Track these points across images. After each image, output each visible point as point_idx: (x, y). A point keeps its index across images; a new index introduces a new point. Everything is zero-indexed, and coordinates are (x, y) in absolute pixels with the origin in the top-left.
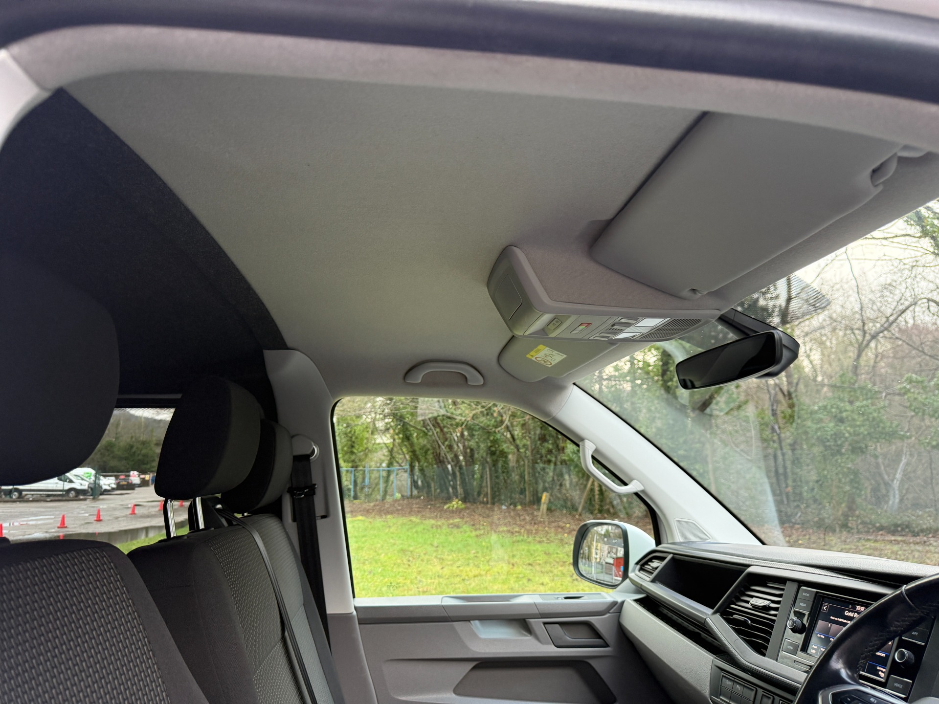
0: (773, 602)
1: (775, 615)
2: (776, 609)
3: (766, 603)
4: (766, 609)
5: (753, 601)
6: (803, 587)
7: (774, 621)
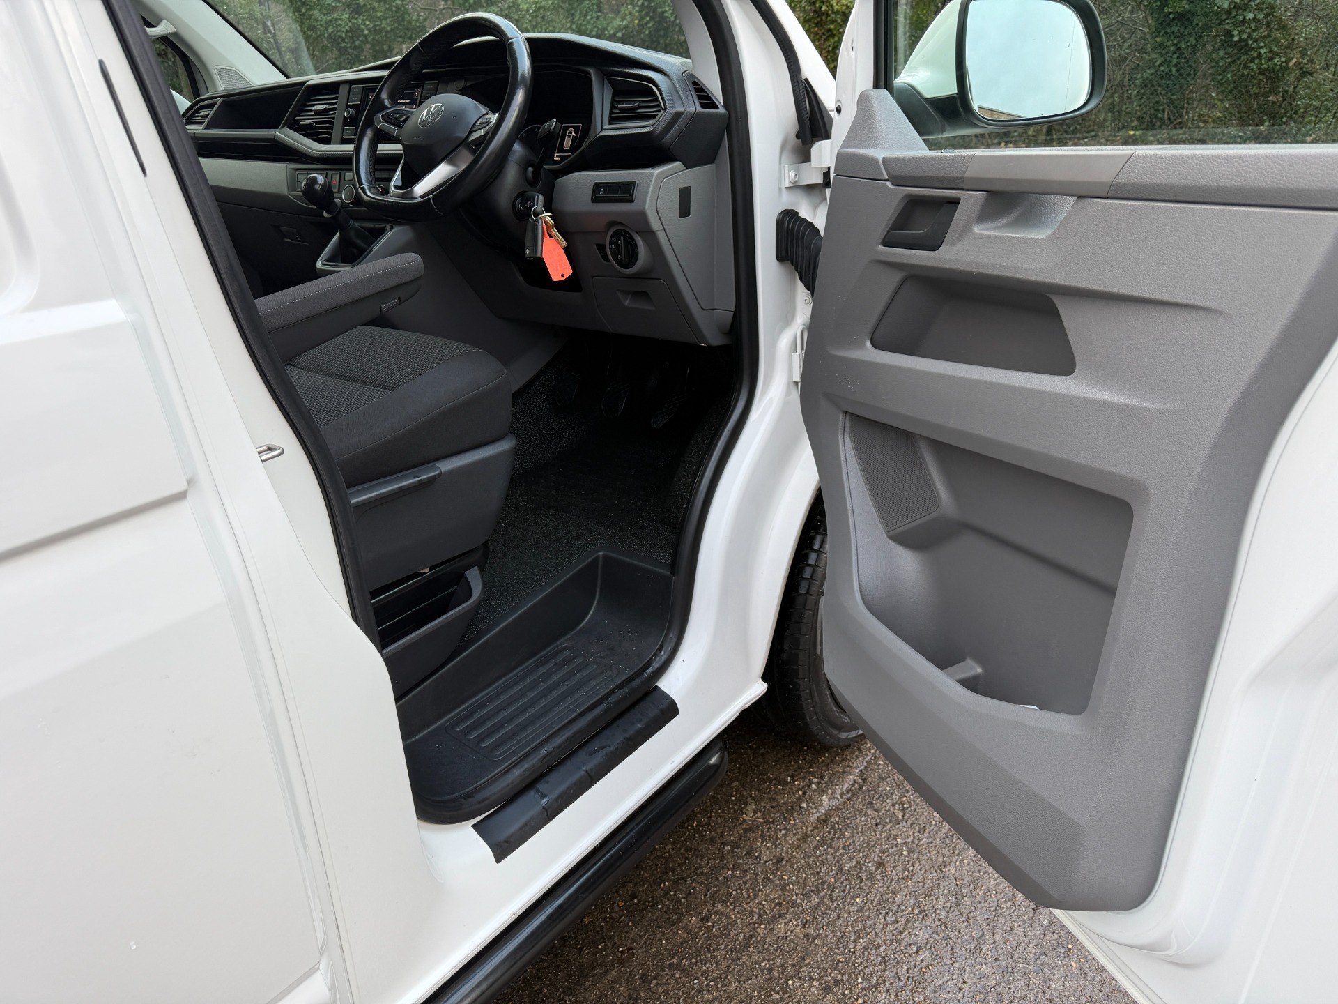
0: (331, 104)
1: (334, 114)
2: (334, 109)
3: (325, 106)
4: (325, 111)
5: (316, 108)
6: (353, 86)
7: (334, 118)
